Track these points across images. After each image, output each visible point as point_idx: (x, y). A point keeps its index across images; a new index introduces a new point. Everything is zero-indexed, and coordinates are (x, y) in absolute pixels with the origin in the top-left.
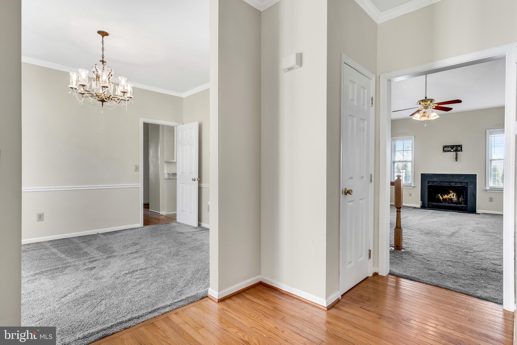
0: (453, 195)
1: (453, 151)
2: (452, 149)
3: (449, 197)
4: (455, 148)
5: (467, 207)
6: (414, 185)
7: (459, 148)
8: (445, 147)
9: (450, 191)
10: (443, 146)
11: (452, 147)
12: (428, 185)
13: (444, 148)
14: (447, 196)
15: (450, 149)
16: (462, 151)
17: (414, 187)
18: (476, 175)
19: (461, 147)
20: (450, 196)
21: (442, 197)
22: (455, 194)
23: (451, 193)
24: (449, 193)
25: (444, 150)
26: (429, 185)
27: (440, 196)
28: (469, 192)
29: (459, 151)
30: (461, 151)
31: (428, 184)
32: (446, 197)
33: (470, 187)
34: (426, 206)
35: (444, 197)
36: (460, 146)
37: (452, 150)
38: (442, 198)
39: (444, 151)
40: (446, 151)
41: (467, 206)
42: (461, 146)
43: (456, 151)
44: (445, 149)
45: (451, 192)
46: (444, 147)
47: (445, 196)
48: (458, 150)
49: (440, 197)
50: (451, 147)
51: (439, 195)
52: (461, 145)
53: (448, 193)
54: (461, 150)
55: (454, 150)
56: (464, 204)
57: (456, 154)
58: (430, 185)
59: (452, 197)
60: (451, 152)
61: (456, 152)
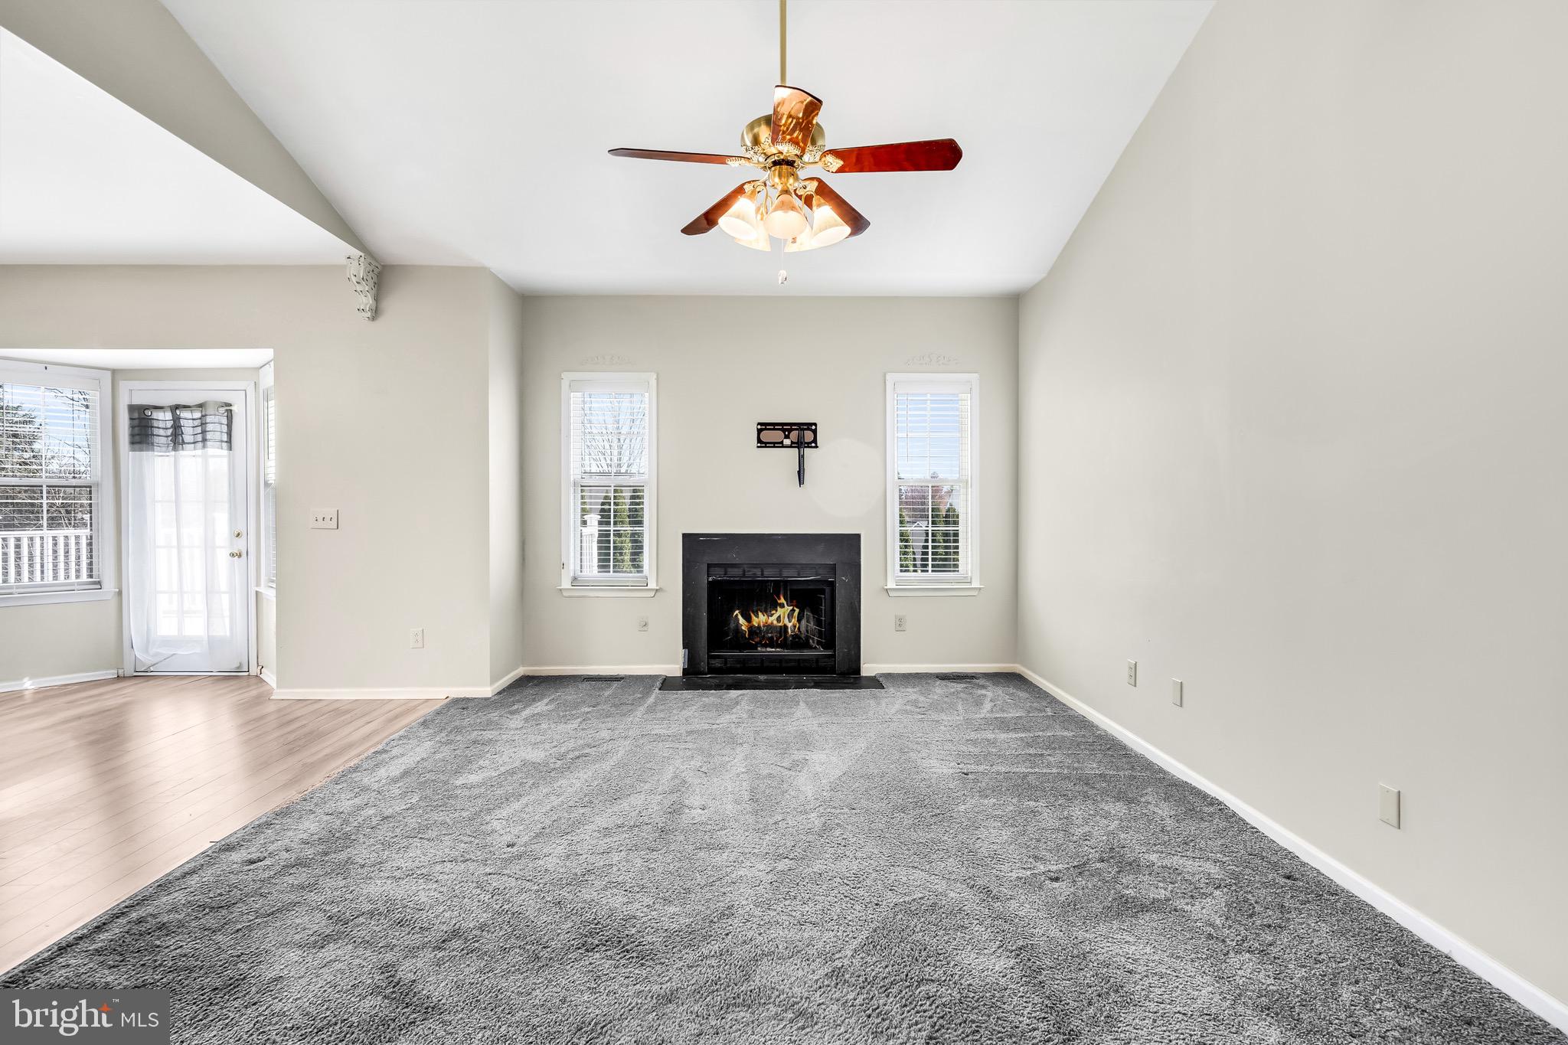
0: (790, 616)
1: (791, 447)
2: (787, 437)
3: (772, 623)
4: (794, 435)
5: (834, 656)
6: (657, 585)
7: (808, 436)
8: (763, 427)
9: (780, 599)
10: (759, 424)
11: (786, 428)
12: (709, 582)
13: (759, 431)
14: (766, 616)
15: (777, 436)
16: (816, 447)
17: (657, 590)
18: (858, 536)
19: (815, 432)
20: (779, 619)
21: (748, 619)
22: (797, 610)
23: (782, 606)
24: (775, 605)
25: (759, 441)
26: (710, 579)
27: (740, 617)
28: (840, 600)
29: (808, 445)
30: (813, 445)
31: (708, 576)
32: (760, 619)
33: (842, 579)
34: (704, 666)
35: (755, 621)
36: (811, 427)
37: (787, 442)
38: (746, 624)
39: (762, 444)
40: (766, 443)
41: (835, 652)
42: (814, 427)
43: (800, 444)
44: (767, 436)
45: (782, 600)
46: (759, 427)
47: (757, 616)
48: (806, 443)
49: (742, 621)
50: (784, 431)
51: (737, 612)
52: (815, 424)
53: (772, 605)
54: (815, 441)
55: (792, 443)
56: (826, 647)
57: (801, 458)
58: (714, 582)
59: (786, 621)
60: (783, 447)
61: (798, 448)
